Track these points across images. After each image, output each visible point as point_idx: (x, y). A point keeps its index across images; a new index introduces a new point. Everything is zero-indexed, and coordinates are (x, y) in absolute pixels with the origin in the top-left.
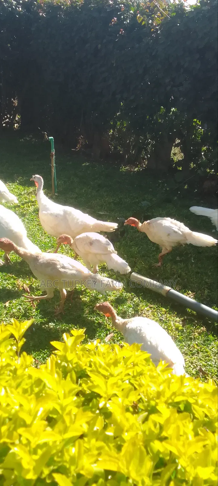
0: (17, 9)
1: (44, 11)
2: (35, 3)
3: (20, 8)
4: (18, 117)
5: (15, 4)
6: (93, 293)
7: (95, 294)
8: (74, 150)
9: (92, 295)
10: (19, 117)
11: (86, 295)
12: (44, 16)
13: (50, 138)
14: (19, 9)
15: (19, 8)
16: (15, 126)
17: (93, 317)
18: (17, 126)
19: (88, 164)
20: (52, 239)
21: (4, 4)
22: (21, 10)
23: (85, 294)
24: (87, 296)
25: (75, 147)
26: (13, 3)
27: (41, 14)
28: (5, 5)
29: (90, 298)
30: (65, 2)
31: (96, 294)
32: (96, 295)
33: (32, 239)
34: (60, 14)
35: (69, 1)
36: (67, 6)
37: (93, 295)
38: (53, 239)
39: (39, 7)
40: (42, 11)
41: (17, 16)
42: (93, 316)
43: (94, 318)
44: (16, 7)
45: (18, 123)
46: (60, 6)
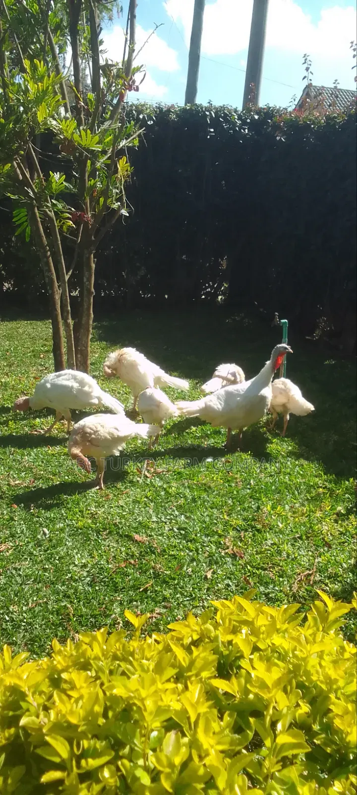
0: (242, 131)
1: (284, 133)
2: (270, 121)
3: (246, 130)
4: (225, 285)
5: (240, 124)
6: (348, 578)
7: (351, 580)
8: (309, 338)
9: (346, 581)
10: (227, 286)
11: (336, 579)
12: (283, 140)
13: (282, 321)
14: (245, 132)
15: (244, 129)
16: (219, 299)
17: (348, 619)
18: (221, 298)
19: (333, 362)
20: (277, 479)
21: (224, 125)
22: (247, 132)
23: (334, 577)
24: (339, 582)
25: (311, 333)
26: (237, 123)
27: (278, 138)
28: (225, 127)
29: (343, 585)
30: (317, 119)
31: (354, 580)
32: (353, 582)
33: (246, 475)
34: (307, 138)
35: (324, 118)
36: (318, 125)
37: (348, 582)
38: (279, 480)
39: (276, 127)
40: (280, 133)
41: (241, 142)
42: (348, 617)
43: (351, 621)
44: (240, 129)
45: (223, 294)
46: (309, 125)
